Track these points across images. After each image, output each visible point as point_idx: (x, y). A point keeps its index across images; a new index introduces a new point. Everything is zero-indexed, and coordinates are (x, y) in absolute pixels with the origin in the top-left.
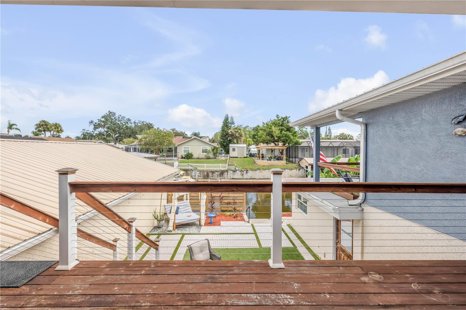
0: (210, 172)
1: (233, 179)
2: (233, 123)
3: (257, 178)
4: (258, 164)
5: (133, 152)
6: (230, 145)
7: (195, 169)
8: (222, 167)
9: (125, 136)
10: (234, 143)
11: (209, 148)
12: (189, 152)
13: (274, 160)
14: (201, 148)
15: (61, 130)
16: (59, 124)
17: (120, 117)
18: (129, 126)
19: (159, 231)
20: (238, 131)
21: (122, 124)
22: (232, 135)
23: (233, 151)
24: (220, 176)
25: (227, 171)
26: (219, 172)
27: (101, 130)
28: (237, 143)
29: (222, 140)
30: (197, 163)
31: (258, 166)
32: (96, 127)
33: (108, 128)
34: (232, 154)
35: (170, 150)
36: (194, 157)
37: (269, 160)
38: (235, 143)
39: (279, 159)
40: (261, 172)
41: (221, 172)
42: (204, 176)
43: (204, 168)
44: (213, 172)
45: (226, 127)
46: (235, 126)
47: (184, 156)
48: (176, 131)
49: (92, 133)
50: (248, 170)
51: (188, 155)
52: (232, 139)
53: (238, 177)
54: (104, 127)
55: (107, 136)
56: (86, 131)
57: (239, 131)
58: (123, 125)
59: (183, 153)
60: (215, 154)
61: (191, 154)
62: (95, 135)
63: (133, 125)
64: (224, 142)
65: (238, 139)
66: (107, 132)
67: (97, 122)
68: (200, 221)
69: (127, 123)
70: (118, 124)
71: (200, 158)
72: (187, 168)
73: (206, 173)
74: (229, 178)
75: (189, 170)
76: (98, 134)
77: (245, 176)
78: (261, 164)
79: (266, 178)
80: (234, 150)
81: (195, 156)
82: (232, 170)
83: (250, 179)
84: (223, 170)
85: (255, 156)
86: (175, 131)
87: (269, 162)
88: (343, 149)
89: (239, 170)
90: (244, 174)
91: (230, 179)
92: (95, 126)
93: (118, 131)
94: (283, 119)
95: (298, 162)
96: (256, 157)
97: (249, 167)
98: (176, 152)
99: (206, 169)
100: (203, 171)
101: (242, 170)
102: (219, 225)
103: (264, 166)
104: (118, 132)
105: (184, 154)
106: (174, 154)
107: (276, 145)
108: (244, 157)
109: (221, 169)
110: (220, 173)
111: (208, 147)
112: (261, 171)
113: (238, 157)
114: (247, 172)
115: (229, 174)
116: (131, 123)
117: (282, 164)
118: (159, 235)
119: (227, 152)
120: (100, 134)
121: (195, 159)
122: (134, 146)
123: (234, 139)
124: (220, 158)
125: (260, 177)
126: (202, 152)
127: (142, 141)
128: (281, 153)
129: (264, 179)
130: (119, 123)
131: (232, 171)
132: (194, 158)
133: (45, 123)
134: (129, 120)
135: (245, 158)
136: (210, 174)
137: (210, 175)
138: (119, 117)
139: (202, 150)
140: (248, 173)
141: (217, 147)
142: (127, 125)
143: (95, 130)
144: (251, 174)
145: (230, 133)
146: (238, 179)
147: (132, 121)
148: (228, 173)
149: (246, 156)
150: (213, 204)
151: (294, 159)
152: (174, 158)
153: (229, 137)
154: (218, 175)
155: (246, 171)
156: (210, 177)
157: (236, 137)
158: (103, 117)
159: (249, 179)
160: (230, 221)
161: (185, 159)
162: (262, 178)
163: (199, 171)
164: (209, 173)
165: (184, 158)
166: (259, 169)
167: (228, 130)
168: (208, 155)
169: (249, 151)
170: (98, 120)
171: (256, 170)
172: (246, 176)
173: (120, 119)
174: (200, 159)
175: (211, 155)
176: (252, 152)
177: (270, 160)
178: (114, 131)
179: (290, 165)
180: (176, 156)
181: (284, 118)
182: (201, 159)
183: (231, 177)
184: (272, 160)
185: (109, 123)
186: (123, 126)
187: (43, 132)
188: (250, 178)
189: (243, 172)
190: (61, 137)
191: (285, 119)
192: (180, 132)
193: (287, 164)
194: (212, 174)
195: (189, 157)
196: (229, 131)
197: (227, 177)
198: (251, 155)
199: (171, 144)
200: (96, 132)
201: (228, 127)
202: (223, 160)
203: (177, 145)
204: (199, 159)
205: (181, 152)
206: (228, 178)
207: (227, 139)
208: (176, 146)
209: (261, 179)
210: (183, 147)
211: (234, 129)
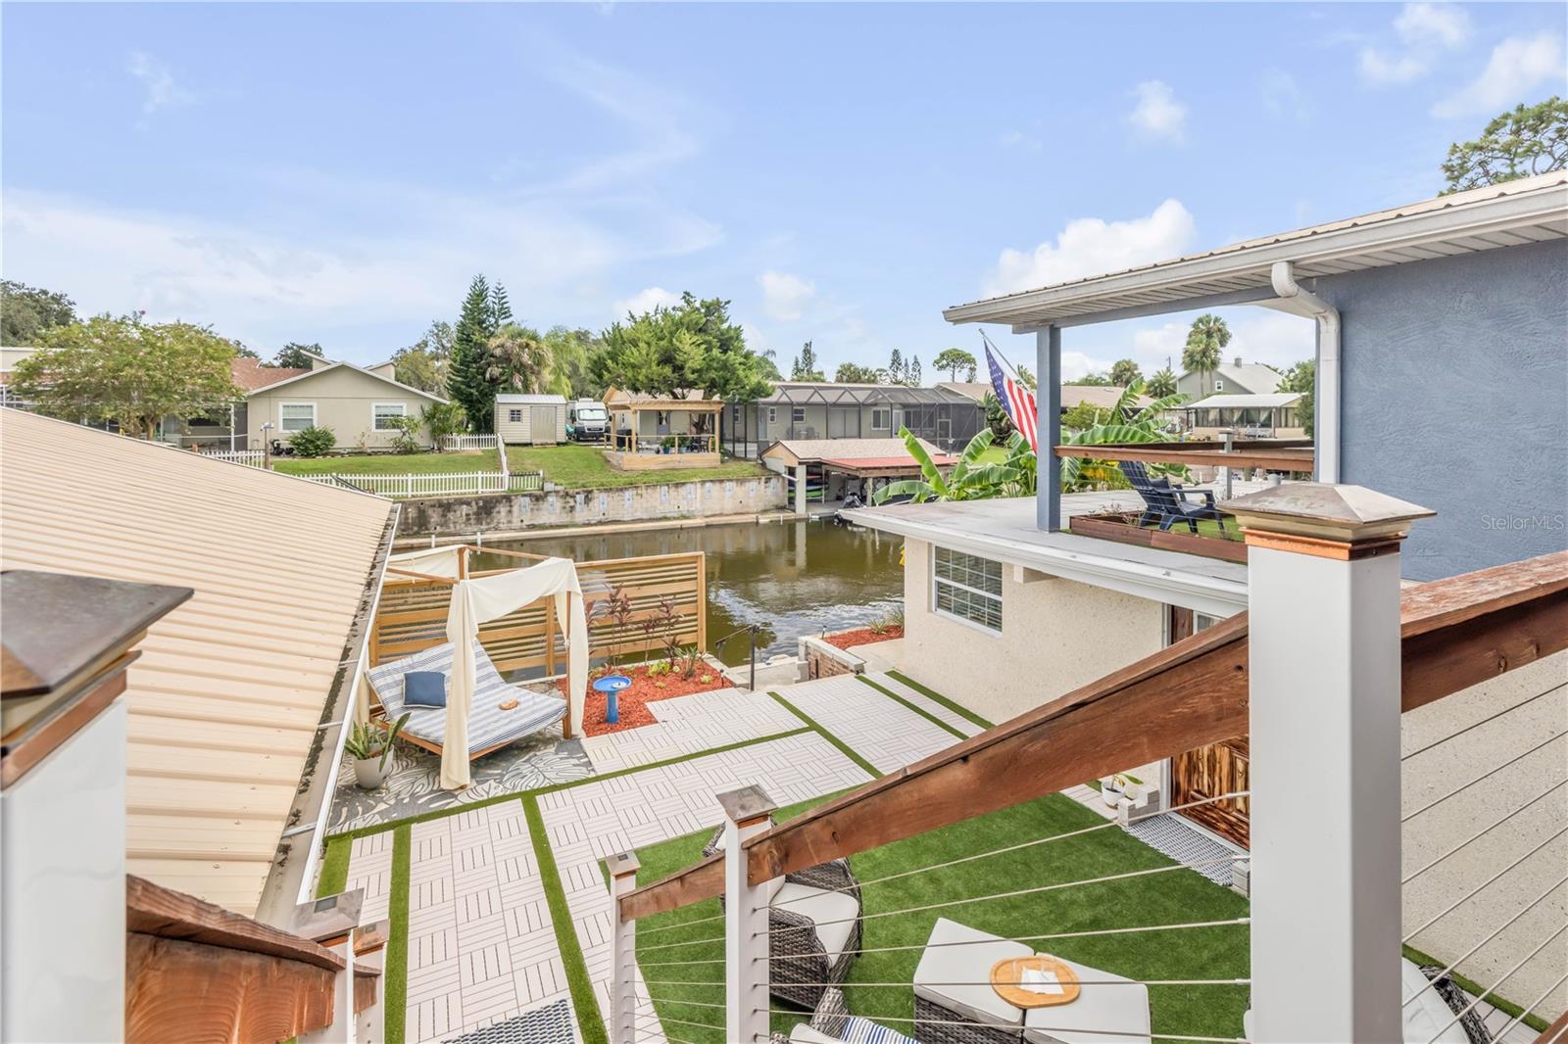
0: (433, 506)
1: (532, 527)
2: (505, 312)
3: (625, 519)
4: (626, 467)
6: (500, 398)
8: (486, 482)
10: (515, 391)
11: (409, 410)
12: (312, 428)
13: (680, 452)
14: (374, 408)
20: (527, 345)
22: (506, 359)
23: (513, 419)
24: (479, 521)
25: (508, 499)
26: (474, 503)
28: (527, 389)
29: (459, 379)
30: (365, 472)
31: (627, 474)
34: (507, 430)
35: (214, 418)
36: (339, 446)
37: (662, 451)
38: (517, 391)
39: (695, 446)
40: (641, 495)
41: (481, 503)
42: (406, 523)
43: (404, 493)
44: (446, 507)
45: (478, 327)
46: (511, 324)
47: (286, 446)
50: (591, 492)
51: (307, 440)
52: (505, 374)
53: (553, 520)
57: (533, 344)
59: (282, 429)
60: (437, 434)
61: (326, 433)
64: (471, 386)
65: (528, 373)
71: (369, 451)
73: (412, 512)
74: (516, 523)
77: (581, 515)
78: (635, 468)
79: (660, 516)
80: (515, 415)
81: (344, 441)
82: (530, 495)
83: (600, 523)
84: (493, 497)
85: (604, 439)
87: (663, 457)
88: (874, 412)
89: (557, 492)
90: (578, 507)
91: (522, 529)
94: (708, 308)
95: (755, 456)
97: (591, 479)
98: (242, 427)
99: (413, 496)
101: (571, 492)
103: (645, 473)
105: (284, 434)
106: (233, 436)
107: (675, 396)
108: (559, 444)
109: (480, 490)
110: (478, 508)
111: (405, 405)
112: (640, 492)
113: (534, 441)
114: (590, 500)
115: (515, 509)
117: (707, 465)
121: (342, 455)
123: (512, 375)
124: (458, 448)
125: (639, 515)
126: (378, 427)
128: (696, 425)
129: (651, 520)
131: (527, 499)
132: (338, 453)
135: (562, 447)
136: (434, 515)
137: (434, 517)
139: (374, 418)
140: (591, 504)
141: (445, 404)
144: (602, 504)
145: (498, 352)
146: (552, 527)
148: (511, 506)
149: (564, 441)
151: (740, 448)
152: (234, 453)
153: (489, 365)
154: (467, 515)
155: (583, 496)
156: (431, 526)
157: (521, 368)
159: (595, 525)
161: (294, 456)
162: (645, 517)
164: (430, 512)
165: (289, 452)
166: (633, 485)
167: (487, 337)
168: (406, 439)
169: (574, 420)
171: (621, 490)
172: (585, 513)
174: (370, 455)
175: (421, 438)
176: (587, 425)
177: (666, 451)
179: (733, 467)
181: (711, 304)
182: (376, 453)
183: (526, 523)
184: (674, 450)
188: (598, 518)
189: (575, 497)
191: (713, 308)
193: (722, 462)
194: (444, 516)
195: (316, 447)
196: (493, 343)
197: (510, 522)
198: (583, 436)
199: (219, 390)
201: (487, 328)
202: (480, 458)
203: (251, 397)
204: (361, 453)
206: (513, 526)
207: (484, 374)
208: (245, 400)
209: (642, 520)
210: (281, 404)
211: (512, 337)
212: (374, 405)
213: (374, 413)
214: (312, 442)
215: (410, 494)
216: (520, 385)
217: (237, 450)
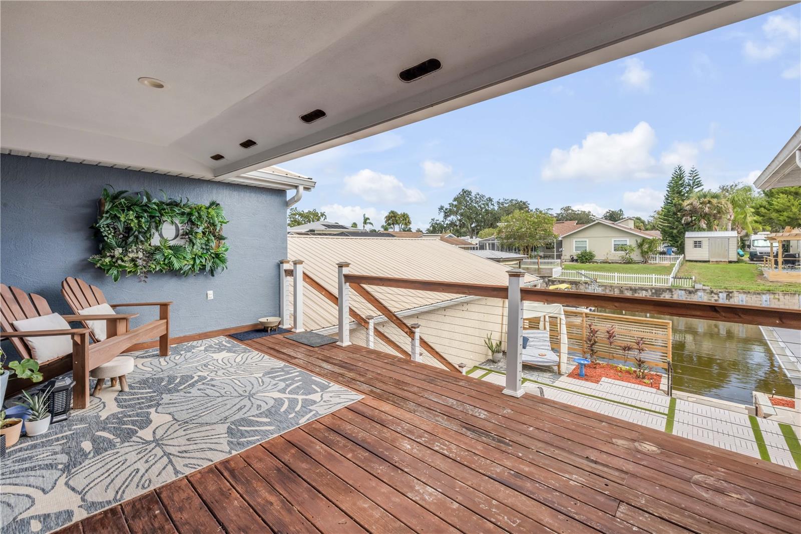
0: (628, 290)
2: (696, 184)
4: (771, 280)
5: (489, 249)
6: (687, 234)
7: (592, 282)
8: (657, 280)
9: (485, 225)
10: (700, 229)
11: (630, 242)
12: (586, 250)
14: (613, 241)
15: (408, 222)
16: (407, 214)
17: (478, 196)
18: (490, 209)
19: (493, 366)
20: (709, 202)
21: (480, 207)
22: (693, 211)
23: (694, 246)
25: (671, 290)
26: (649, 291)
27: (453, 218)
28: (709, 229)
29: (666, 225)
30: (600, 271)
31: (771, 284)
32: (446, 216)
33: (462, 215)
34: (691, 252)
35: (549, 247)
36: (595, 258)
38: (703, 230)
40: (779, 300)
41: (654, 291)
43: (614, 282)
44: (635, 291)
45: (677, 195)
46: (701, 191)
47: (575, 258)
48: (573, 211)
49: (442, 223)
50: (732, 292)
51: (583, 256)
52: (695, 220)
54: (457, 214)
55: (460, 227)
56: (435, 221)
57: (714, 201)
58: (482, 209)
59: (574, 251)
60: (643, 253)
61: (590, 253)
62: (445, 226)
63: (496, 208)
64: (673, 228)
66: (460, 221)
67: (447, 206)
68: (559, 366)
69: (488, 205)
70: (475, 207)
71: (610, 261)
72: (577, 279)
73: (617, 291)
75: (579, 283)
76: (450, 224)
78: (779, 280)
80: (698, 244)
81: (599, 256)
82: (685, 290)
84: (661, 289)
85: (764, 260)
86: (570, 211)
89: (705, 290)
90: (721, 301)
92: (445, 213)
93: (475, 218)
96: (767, 261)
97: (736, 284)
98: (560, 249)
99: (618, 284)
100: (611, 287)
101: (715, 291)
102: (597, 382)
103: (789, 284)
104: (474, 220)
105: (575, 253)
106: (555, 254)
108: (730, 262)
109: (654, 284)
110: (652, 293)
111: (628, 240)
112: (777, 296)
113: (711, 260)
114: (731, 297)
115: (676, 296)
116: (493, 205)
118: (490, 371)
119: (681, 250)
120: (452, 224)
121: (597, 263)
122: (492, 240)
123: (699, 221)
124: (657, 262)
126: (615, 250)
127: (503, 232)
130: (476, 205)
131: (684, 292)
132: (596, 262)
133: (394, 214)
134: (490, 200)
135: (733, 265)
138: (476, 197)
139: (613, 246)
140: (731, 300)
141: (649, 239)
142: (487, 208)
143: (446, 219)
145: (688, 208)
147: (495, 201)
148: (672, 295)
149: (736, 260)
150: (593, 344)
152: (555, 260)
153: (684, 215)
155: (725, 294)
157: (706, 216)
158: (455, 200)
160: (622, 381)
161: (578, 262)
163: (603, 286)
164: (627, 292)
165: (577, 261)
166: (772, 291)
167: (683, 200)
168: (627, 256)
169: (749, 246)
170: (450, 204)
171: (759, 294)
173: (478, 200)
174: (610, 263)
175: (636, 256)
176: (758, 250)
178: (470, 218)
180: (559, 257)
182: (612, 263)
185: (463, 207)
186: (481, 211)
187: (392, 226)
189: (718, 294)
190: (411, 231)
192: (580, 212)
195: (586, 259)
196: (686, 203)
198: (754, 257)
200: (446, 223)
201: (684, 195)
202: (665, 267)
203: (563, 238)
204: (606, 262)
205: (571, 249)
207: (680, 222)
208: (560, 239)
210: (574, 240)
211: (699, 198)
212: (613, 240)
213: (613, 244)
214: (585, 256)
215: (616, 282)
216: (704, 226)
217: (557, 259)
